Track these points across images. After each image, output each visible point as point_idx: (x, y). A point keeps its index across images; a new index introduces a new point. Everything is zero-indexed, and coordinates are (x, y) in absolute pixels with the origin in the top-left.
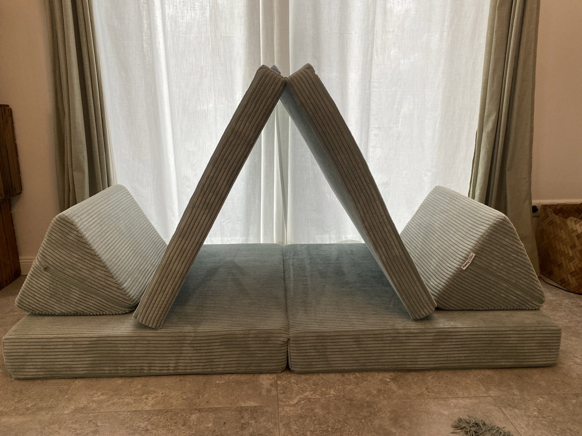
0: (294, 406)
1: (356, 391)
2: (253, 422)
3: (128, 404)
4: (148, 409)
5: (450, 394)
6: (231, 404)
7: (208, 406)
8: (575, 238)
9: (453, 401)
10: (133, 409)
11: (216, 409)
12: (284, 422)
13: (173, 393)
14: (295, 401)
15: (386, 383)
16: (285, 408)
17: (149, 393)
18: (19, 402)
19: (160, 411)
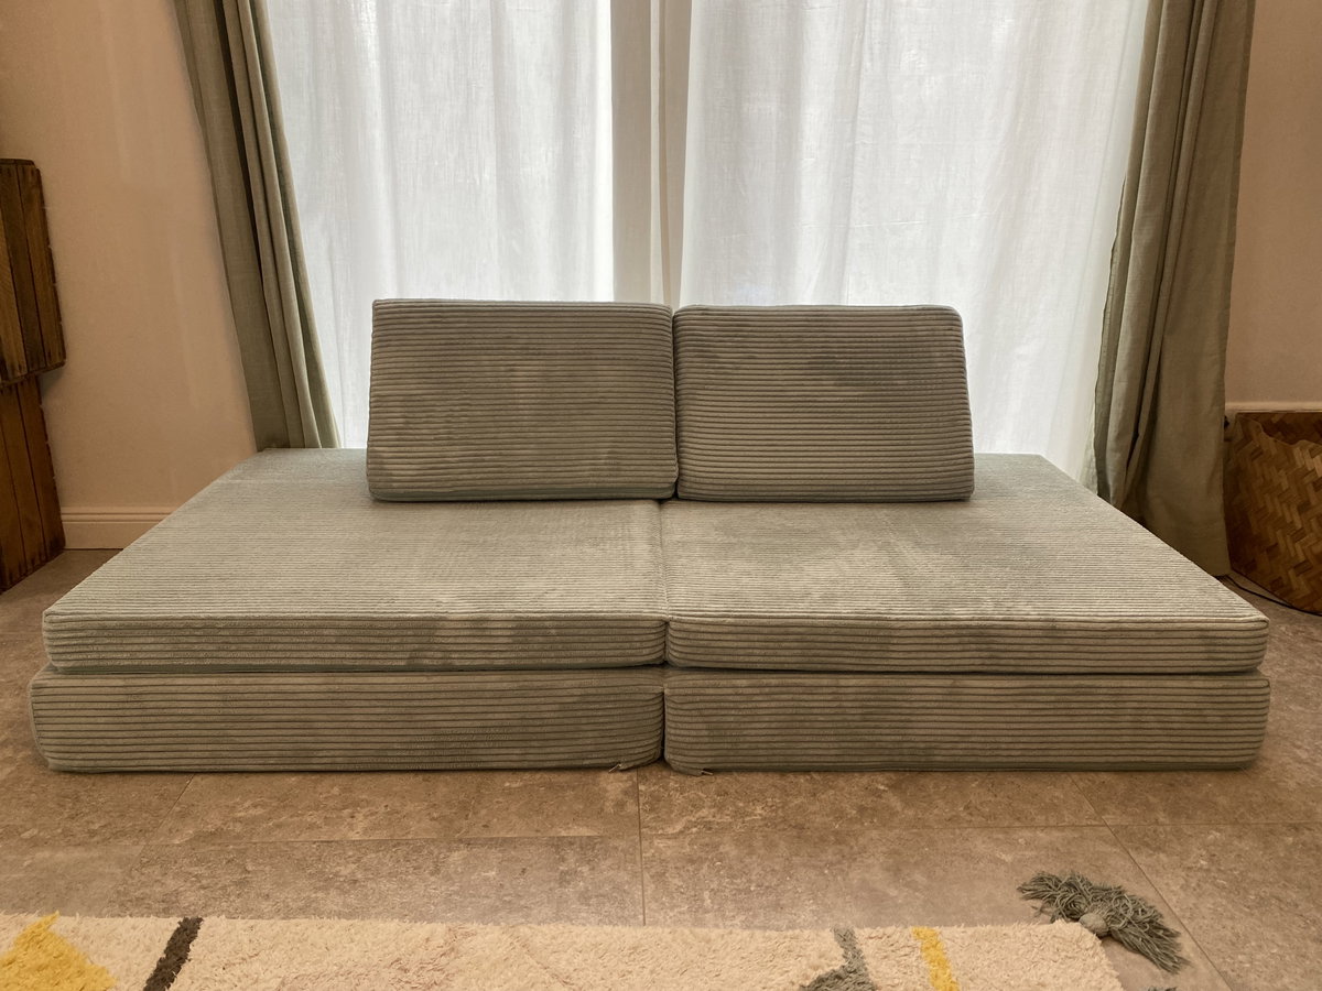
0: (675, 837)
1: (813, 808)
2: (585, 869)
3: (311, 827)
4: (357, 837)
5: (1018, 819)
6: (537, 831)
7: (486, 835)
8: (1310, 489)
9: (1023, 836)
10: (324, 838)
11: (505, 840)
12: (653, 871)
13: (410, 807)
14: (679, 827)
15: (878, 794)
16: (656, 842)
17: (356, 804)
18: (72, 818)
19: (380, 842)
